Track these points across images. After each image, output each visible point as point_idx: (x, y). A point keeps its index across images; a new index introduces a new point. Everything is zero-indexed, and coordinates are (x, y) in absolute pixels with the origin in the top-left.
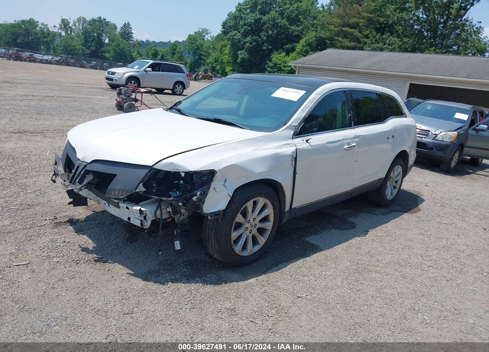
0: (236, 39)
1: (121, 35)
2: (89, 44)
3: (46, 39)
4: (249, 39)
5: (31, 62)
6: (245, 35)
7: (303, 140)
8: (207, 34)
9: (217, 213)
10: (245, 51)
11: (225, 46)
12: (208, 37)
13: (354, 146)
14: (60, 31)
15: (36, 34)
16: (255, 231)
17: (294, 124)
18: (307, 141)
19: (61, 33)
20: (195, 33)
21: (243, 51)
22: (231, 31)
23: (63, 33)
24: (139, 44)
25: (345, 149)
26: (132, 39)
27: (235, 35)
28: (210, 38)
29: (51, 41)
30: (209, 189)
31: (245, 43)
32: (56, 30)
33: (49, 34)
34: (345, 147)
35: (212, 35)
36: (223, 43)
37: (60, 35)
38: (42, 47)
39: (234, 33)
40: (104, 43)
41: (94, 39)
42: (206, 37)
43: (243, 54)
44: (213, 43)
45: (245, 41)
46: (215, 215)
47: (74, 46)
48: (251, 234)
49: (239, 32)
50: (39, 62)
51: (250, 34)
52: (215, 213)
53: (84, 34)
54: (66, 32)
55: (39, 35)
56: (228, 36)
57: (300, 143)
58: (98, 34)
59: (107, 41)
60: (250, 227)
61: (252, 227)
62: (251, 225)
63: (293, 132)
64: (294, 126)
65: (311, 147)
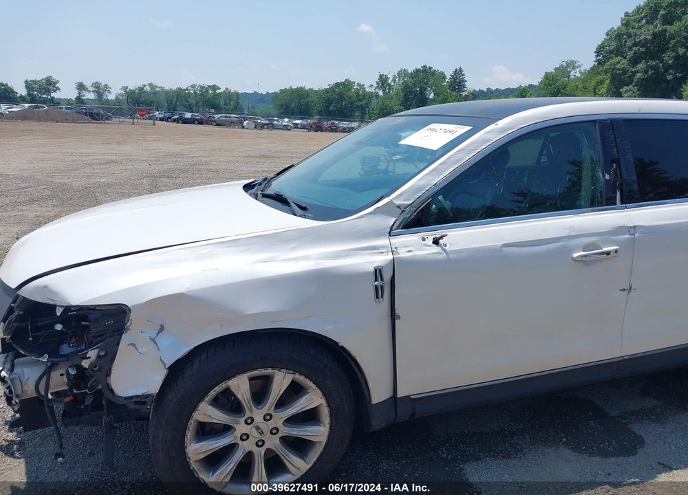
0: (619, 70)
1: (450, 86)
2: (409, 103)
3: (361, 103)
4: (641, 66)
5: (332, 132)
6: (635, 61)
7: (424, 240)
8: (574, 68)
9: (139, 399)
10: (635, 86)
11: (602, 82)
12: (575, 74)
13: (608, 253)
14: (377, 90)
15: (350, 97)
16: (273, 443)
17: (398, 202)
18: (436, 242)
19: (378, 93)
20: (556, 69)
21: (631, 86)
22: (611, 58)
23: (381, 93)
24: (473, 94)
25: (575, 260)
26: (465, 89)
27: (618, 63)
28: (578, 75)
29: (367, 104)
30: (118, 344)
31: (634, 74)
32: (373, 91)
33: (364, 96)
34: (575, 255)
35: (582, 69)
36: (599, 78)
37: (377, 96)
38: (357, 114)
39: (615, 60)
40: (428, 98)
41: (416, 95)
42: (573, 73)
43: (630, 91)
44: (584, 81)
45: (634, 70)
46: (136, 403)
47: (391, 107)
48: (263, 450)
49: (625, 58)
50: (341, 132)
51: (644, 59)
52: (134, 400)
53: (403, 90)
54: (384, 91)
55: (353, 99)
56: (607, 66)
57: (415, 245)
58: (421, 89)
59: (432, 96)
60: (255, 433)
61: (262, 433)
62: (258, 428)
63: (393, 220)
64: (399, 207)
65: (444, 255)
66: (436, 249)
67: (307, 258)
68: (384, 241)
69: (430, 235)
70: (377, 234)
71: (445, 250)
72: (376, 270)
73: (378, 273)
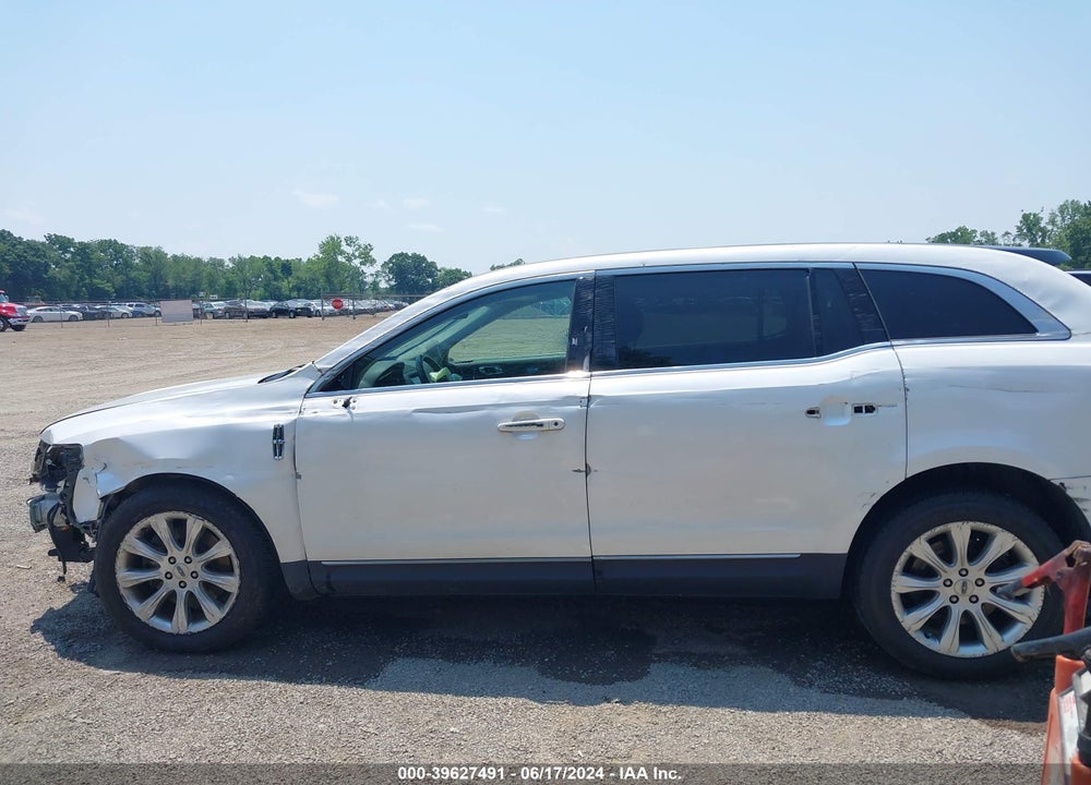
7: (335, 403)
13: (541, 425)
16: (193, 586)
17: (320, 366)
18: (346, 405)
25: (500, 430)
30: (76, 478)
34: (500, 425)
48: (185, 592)
57: (327, 408)
60: (176, 573)
61: (183, 574)
62: (179, 568)
63: (312, 382)
64: (320, 370)
65: (348, 417)
66: (345, 411)
67: (223, 415)
68: (297, 403)
69: (342, 399)
70: (293, 396)
71: (350, 413)
72: (275, 429)
73: (278, 432)
